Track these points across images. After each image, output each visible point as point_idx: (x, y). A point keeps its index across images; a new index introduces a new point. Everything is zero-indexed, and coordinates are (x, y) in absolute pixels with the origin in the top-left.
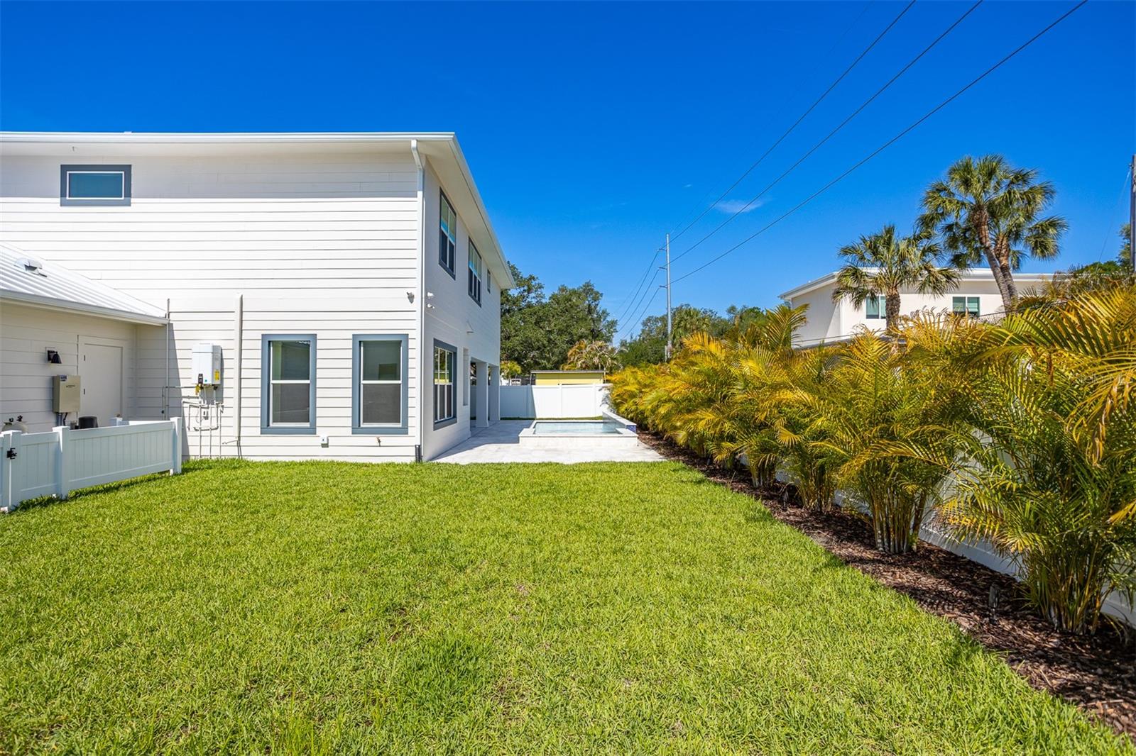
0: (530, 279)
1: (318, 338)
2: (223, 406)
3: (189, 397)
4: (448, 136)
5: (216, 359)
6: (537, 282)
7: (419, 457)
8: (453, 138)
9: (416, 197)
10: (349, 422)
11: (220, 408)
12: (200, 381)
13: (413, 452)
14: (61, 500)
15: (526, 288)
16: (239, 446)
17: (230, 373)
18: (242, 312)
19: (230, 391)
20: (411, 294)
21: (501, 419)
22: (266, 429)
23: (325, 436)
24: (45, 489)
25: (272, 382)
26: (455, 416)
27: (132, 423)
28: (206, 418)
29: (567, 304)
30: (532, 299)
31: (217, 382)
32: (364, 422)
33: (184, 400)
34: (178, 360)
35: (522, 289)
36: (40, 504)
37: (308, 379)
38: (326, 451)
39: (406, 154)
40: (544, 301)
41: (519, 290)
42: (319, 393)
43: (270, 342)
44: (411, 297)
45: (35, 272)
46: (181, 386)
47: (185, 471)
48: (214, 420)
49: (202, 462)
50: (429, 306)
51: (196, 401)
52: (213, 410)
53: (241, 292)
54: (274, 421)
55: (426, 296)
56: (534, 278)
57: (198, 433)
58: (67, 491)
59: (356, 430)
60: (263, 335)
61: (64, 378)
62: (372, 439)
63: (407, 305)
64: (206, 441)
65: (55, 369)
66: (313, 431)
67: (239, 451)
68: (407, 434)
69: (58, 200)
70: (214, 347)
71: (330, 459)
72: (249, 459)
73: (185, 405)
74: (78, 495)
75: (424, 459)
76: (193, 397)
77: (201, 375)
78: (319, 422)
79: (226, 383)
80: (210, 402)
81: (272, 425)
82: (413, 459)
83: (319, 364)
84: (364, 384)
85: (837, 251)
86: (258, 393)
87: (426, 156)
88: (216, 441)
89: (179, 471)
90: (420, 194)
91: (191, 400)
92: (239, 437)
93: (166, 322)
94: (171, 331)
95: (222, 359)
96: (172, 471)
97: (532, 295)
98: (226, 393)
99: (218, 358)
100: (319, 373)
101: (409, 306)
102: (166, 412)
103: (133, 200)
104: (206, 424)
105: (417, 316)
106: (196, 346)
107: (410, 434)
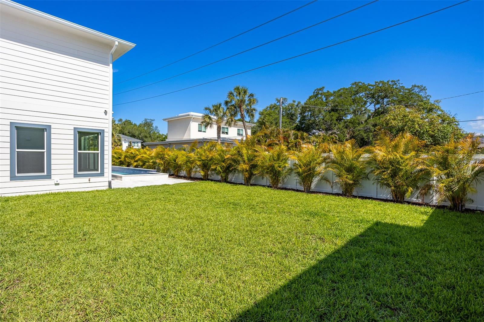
1: (52, 127)
7: (110, 187)
9: (109, 65)
13: (107, 184)
22: (14, 177)
23: (56, 179)
25: (17, 150)
32: (80, 171)
37: (44, 149)
38: (57, 187)
43: (15, 127)
44: (106, 112)
54: (17, 173)
59: (76, 175)
60: (11, 122)
62: (86, 179)
63: (104, 116)
66: (49, 176)
78: (53, 172)
81: (16, 175)
82: (107, 188)
84: (78, 153)
85: (204, 108)
90: (111, 65)
105: (109, 121)
107: (105, 176)
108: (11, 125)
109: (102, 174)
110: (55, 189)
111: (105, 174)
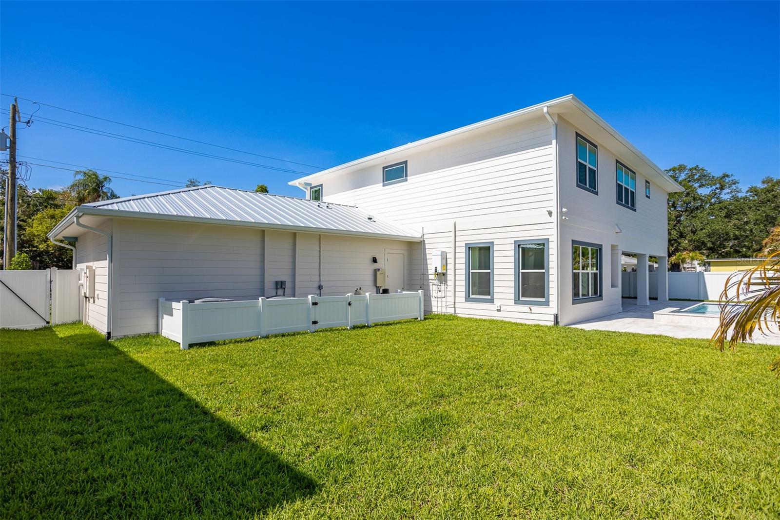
0: (724, 177)
1: (494, 244)
2: (447, 285)
3: (432, 280)
4: (568, 98)
5: (444, 259)
6: (731, 179)
7: (557, 322)
8: (572, 98)
9: (552, 144)
10: (512, 296)
11: (446, 286)
12: (436, 271)
13: (552, 318)
14: (368, 327)
15: (718, 186)
16: (455, 308)
17: (450, 266)
18: (455, 231)
19: (450, 277)
20: (550, 211)
21: (670, 299)
22: (468, 299)
23: (498, 304)
24: (362, 321)
25: (471, 271)
26: (601, 295)
27: (404, 292)
28: (440, 291)
29: (769, 195)
30: (725, 196)
31: (444, 271)
32: (522, 297)
33: (430, 281)
34: (428, 260)
35: (714, 187)
36: (360, 327)
37: (489, 269)
38: (499, 314)
39: (541, 118)
40: (740, 195)
41: (711, 189)
42: (496, 278)
43: (470, 248)
44: (550, 213)
45: (372, 220)
46: (429, 273)
47: (425, 319)
48: (443, 292)
49: (437, 315)
50: (564, 218)
51: (435, 282)
52: (443, 287)
53: (455, 220)
54: (472, 294)
55: (561, 212)
56: (728, 176)
57: (436, 299)
58: (371, 323)
59: (517, 301)
60: (466, 244)
61: (379, 270)
62: (526, 308)
63: (547, 218)
64: (439, 303)
65: (376, 266)
66: (492, 301)
67: (455, 310)
68: (549, 306)
69: (382, 184)
70: (442, 252)
71: (501, 319)
72: (459, 315)
73: (431, 284)
74: (376, 325)
75: (561, 324)
76: (434, 280)
77: (436, 268)
78: (496, 296)
79: (449, 272)
80: (441, 283)
81: (471, 296)
82: (552, 323)
83: (496, 260)
84: (522, 272)
86: (463, 277)
87: (558, 115)
88: (444, 304)
89: (423, 319)
90: (554, 142)
91: (433, 281)
92: (455, 303)
93: (422, 240)
94: (424, 244)
95: (446, 259)
96: (419, 319)
97: (727, 191)
98: (449, 277)
99: (444, 257)
100: (496, 266)
101: (549, 219)
102: (422, 287)
103: (408, 178)
104: (439, 294)
105: (554, 225)
106: (434, 252)
107: (550, 306)
108: (466, 246)
109: (547, 303)
110: (497, 316)
111: (550, 302)
